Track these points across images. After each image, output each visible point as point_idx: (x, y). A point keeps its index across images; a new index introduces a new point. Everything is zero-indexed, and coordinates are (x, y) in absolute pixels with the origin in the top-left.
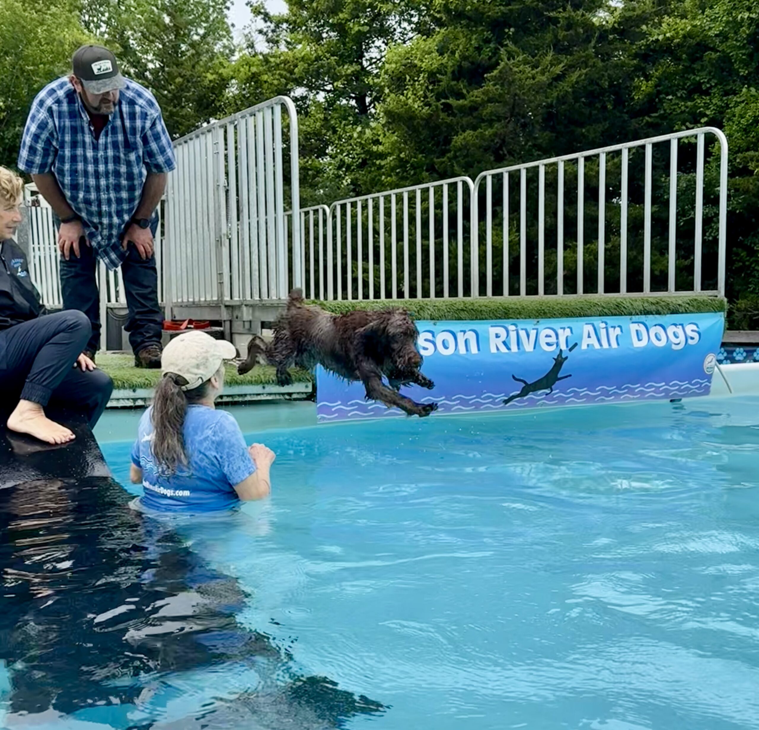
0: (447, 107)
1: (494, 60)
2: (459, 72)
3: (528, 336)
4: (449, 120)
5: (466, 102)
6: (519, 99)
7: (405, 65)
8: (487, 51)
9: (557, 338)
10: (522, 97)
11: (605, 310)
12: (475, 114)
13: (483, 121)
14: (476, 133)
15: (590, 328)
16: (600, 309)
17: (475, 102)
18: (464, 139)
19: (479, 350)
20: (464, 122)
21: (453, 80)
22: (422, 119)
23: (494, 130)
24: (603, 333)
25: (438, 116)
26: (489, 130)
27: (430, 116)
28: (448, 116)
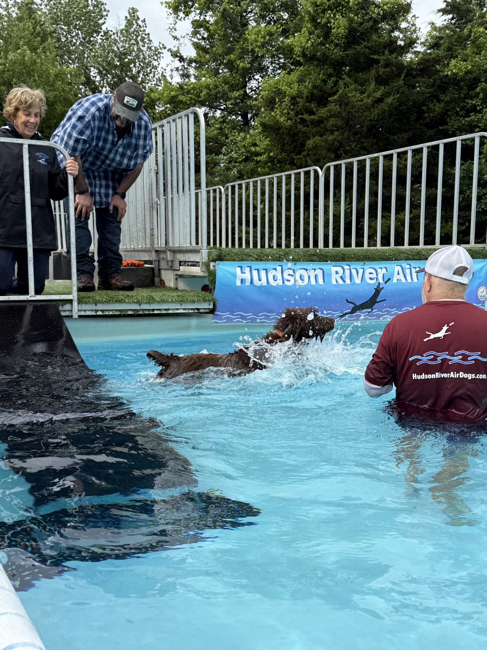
0: (303, 121)
1: (335, 89)
2: (311, 97)
3: (357, 273)
4: (304, 129)
5: (315, 118)
6: (352, 115)
7: (275, 92)
8: (330, 83)
9: (377, 275)
10: (354, 114)
11: (410, 256)
12: (322, 125)
13: (328, 131)
14: (322, 138)
15: (399, 268)
16: (406, 255)
17: (322, 117)
18: (314, 142)
19: (324, 282)
20: (314, 131)
21: (307, 102)
22: (286, 129)
23: (335, 136)
24: (408, 271)
25: (296, 127)
26: (331, 136)
27: (291, 127)
28: (303, 127)
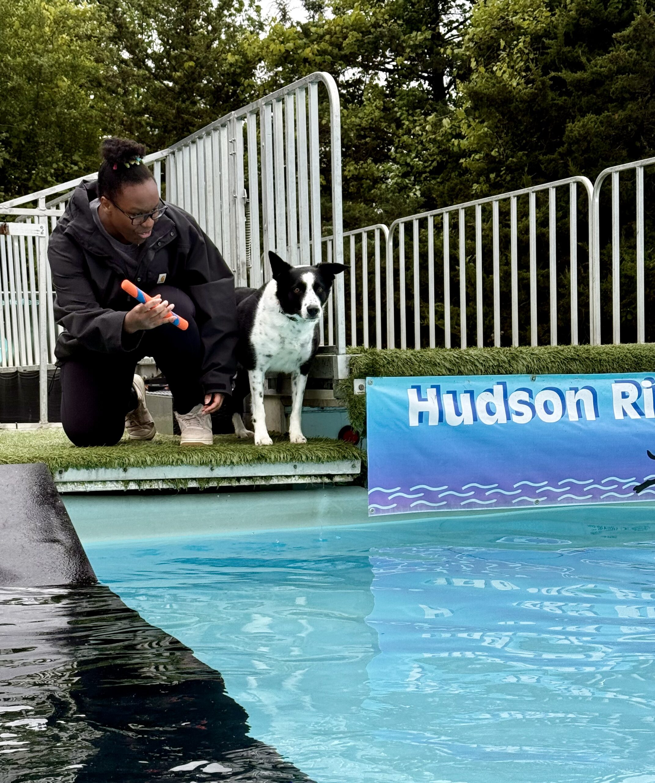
0: (559, 83)
1: (626, 13)
2: (575, 33)
4: (560, 101)
5: (585, 75)
7: (498, 28)
12: (599, 91)
13: (611, 101)
14: (601, 118)
17: (600, 74)
18: (583, 126)
19: (597, 415)
20: (583, 103)
21: (566, 44)
22: (522, 101)
23: (628, 112)
25: (545, 97)
26: (620, 112)
27: (533, 97)
28: (560, 95)
